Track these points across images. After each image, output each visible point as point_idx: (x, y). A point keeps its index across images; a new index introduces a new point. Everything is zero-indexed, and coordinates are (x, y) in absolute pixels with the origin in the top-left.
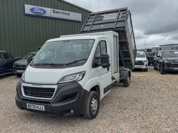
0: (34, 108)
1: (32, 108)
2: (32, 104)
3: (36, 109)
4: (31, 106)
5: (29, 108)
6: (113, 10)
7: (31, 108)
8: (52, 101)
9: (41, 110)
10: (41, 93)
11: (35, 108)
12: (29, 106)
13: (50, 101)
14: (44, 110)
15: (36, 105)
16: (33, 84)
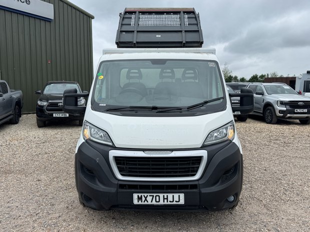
0: (154, 203)
1: (150, 203)
2: (149, 194)
3: (161, 203)
4: (146, 198)
5: (140, 203)
6: (169, 9)
7: (146, 203)
8: (201, 182)
9: (174, 203)
10: (167, 169)
11: (159, 201)
12: (140, 198)
13: (196, 183)
14: (182, 202)
15: (161, 195)
16: (144, 150)
